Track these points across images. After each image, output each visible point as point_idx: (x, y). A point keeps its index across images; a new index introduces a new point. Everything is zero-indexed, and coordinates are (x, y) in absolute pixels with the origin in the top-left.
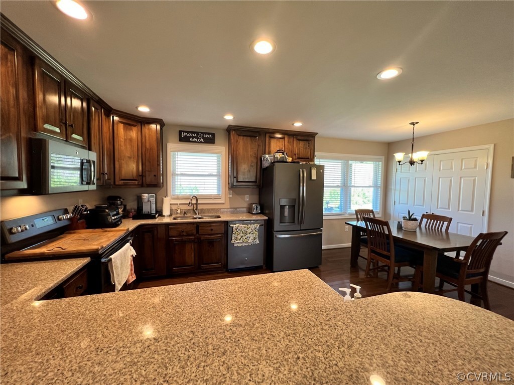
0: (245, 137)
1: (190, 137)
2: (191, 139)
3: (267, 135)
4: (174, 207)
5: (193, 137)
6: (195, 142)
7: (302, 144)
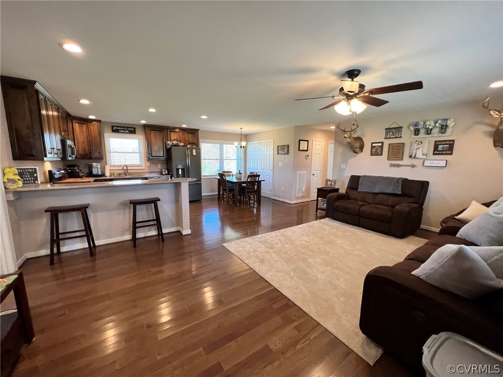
0: (155, 131)
1: (119, 130)
2: (120, 131)
3: (169, 130)
4: (112, 172)
5: (121, 130)
6: (123, 132)
7: (190, 135)
